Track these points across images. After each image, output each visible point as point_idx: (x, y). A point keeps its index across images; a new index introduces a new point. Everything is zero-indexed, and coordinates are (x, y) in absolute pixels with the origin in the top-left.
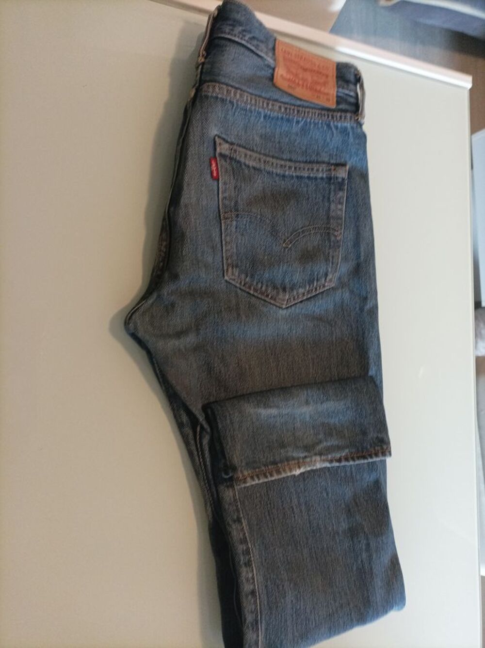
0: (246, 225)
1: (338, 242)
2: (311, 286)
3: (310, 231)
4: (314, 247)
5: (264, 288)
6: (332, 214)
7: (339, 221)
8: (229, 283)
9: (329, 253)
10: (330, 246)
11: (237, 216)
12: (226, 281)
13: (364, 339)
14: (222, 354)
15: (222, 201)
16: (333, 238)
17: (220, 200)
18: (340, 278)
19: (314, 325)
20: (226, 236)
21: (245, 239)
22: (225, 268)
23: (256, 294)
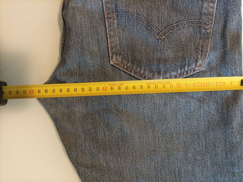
0: (125, 22)
1: (208, 33)
2: (183, 70)
3: (185, 25)
4: (186, 38)
5: (142, 72)
6: (204, 11)
7: (210, 17)
8: (114, 66)
9: (199, 44)
10: (201, 37)
11: (117, 16)
12: (112, 65)
13: (228, 112)
14: (108, 122)
15: (106, 4)
16: (203, 31)
17: (104, 4)
18: (209, 64)
19: (186, 102)
20: (110, 31)
21: (126, 34)
22: (110, 55)
23: (136, 76)
